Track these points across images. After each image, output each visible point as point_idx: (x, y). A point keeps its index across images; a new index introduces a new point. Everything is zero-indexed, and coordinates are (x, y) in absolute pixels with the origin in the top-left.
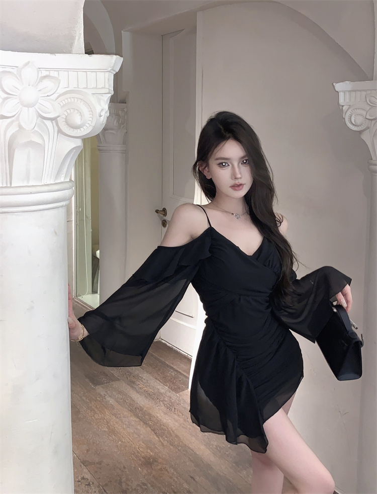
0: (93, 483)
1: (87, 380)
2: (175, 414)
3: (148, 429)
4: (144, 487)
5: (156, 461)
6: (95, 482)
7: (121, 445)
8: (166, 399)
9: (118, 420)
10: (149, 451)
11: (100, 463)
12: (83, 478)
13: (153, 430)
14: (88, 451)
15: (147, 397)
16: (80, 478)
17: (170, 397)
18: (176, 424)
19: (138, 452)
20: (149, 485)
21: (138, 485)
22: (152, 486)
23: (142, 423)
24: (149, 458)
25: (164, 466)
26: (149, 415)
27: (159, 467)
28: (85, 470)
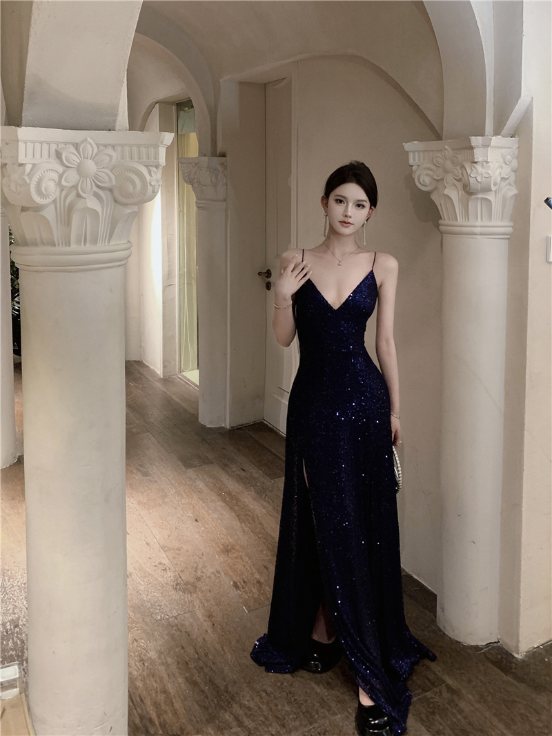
0: (169, 569)
1: (180, 463)
2: (265, 501)
3: (234, 514)
4: (217, 575)
5: (234, 549)
6: (172, 568)
7: (203, 531)
8: (258, 485)
9: (204, 505)
10: (229, 537)
11: (179, 549)
12: (160, 563)
13: (238, 516)
14: (169, 536)
15: (238, 482)
16: (157, 563)
17: (263, 483)
18: (264, 511)
19: (218, 539)
20: (222, 573)
21: (213, 573)
22: (225, 574)
23: (228, 508)
24: (228, 546)
25: (240, 553)
26: (237, 500)
27: (235, 555)
28: (164, 555)
